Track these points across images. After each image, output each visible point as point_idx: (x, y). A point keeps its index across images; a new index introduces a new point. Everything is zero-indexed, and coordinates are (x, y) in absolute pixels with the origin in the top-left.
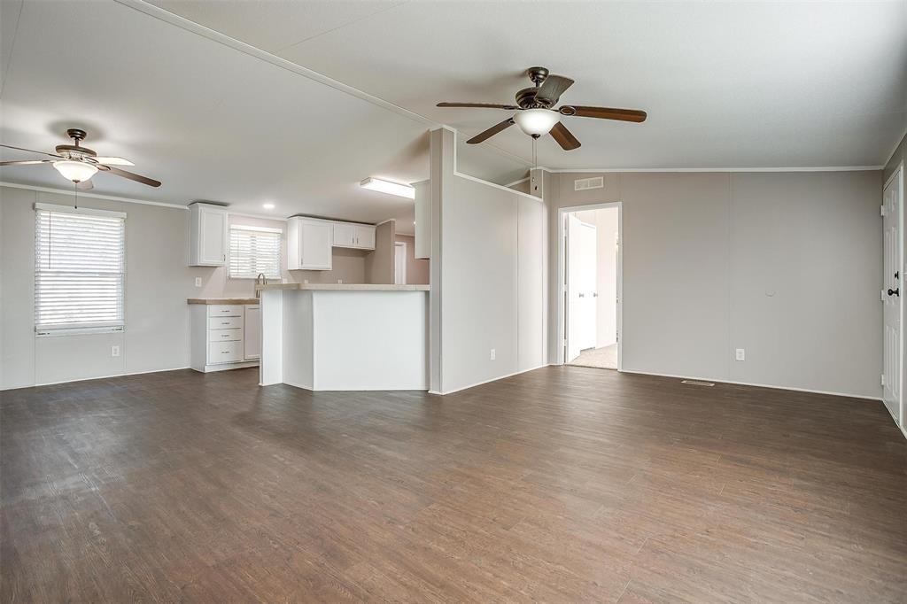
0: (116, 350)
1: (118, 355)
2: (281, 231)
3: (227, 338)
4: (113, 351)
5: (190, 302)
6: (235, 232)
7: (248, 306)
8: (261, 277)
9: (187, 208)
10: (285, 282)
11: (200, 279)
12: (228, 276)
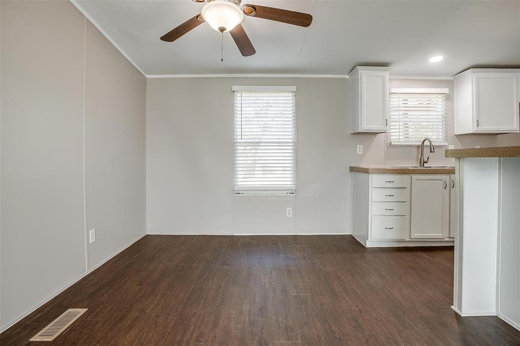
0: (289, 211)
1: (291, 216)
2: (446, 90)
3: (391, 213)
4: (287, 212)
5: (353, 169)
6: (396, 96)
7: (415, 177)
8: (427, 143)
9: (348, 77)
10: (451, 147)
11: (362, 146)
12: (388, 143)
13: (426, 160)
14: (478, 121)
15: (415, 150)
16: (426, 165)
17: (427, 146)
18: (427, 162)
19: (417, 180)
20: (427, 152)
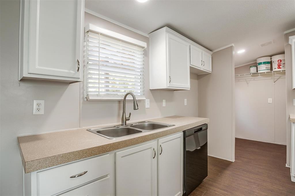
11: (42, 102)
12: (85, 96)
13: (127, 116)
14: (170, 77)
15: (116, 105)
16: (128, 122)
17: (130, 101)
18: (129, 120)
19: (122, 157)
20: (129, 107)
